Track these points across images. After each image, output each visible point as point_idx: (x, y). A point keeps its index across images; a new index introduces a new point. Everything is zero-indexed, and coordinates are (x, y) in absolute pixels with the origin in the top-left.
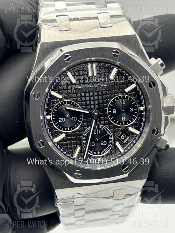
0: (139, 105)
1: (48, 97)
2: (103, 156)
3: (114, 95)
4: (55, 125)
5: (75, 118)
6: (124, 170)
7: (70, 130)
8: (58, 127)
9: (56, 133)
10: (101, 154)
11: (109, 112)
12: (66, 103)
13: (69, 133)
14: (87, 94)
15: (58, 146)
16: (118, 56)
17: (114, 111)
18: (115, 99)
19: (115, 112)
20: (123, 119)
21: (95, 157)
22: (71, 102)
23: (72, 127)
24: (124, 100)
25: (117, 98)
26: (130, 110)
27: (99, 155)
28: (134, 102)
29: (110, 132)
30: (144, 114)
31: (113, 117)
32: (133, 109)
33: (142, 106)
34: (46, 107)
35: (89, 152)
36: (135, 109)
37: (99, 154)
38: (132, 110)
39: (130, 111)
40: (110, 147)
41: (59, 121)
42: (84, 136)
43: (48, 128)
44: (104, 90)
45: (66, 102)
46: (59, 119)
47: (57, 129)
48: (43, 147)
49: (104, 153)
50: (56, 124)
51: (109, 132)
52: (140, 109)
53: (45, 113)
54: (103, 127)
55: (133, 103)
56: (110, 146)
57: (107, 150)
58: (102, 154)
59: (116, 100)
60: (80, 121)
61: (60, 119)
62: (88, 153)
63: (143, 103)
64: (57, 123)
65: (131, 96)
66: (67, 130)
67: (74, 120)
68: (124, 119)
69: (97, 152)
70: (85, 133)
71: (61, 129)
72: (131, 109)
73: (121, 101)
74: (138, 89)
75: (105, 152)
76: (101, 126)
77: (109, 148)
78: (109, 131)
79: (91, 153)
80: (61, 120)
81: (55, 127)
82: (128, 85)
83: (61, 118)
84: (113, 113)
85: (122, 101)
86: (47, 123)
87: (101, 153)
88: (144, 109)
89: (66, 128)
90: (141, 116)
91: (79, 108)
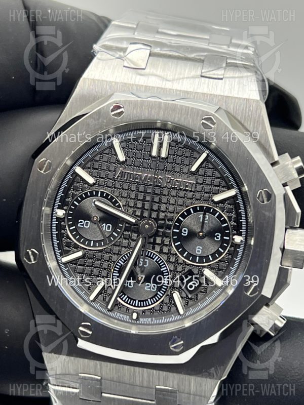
0: (235, 232)
1: (69, 176)
2: (144, 311)
3: (190, 201)
4: (70, 230)
5: (109, 227)
6: (173, 346)
7: (94, 246)
8: (74, 236)
9: (68, 245)
10: (141, 307)
11: (174, 230)
12: (99, 195)
13: (91, 250)
14: (142, 188)
15: (65, 270)
16: (212, 128)
17: (185, 231)
18: (191, 209)
19: (185, 234)
20: (197, 250)
21: (128, 309)
22: (107, 195)
23: (99, 242)
24: (208, 215)
25: (195, 209)
26: (216, 236)
27: (138, 307)
28: (226, 224)
29: (167, 269)
30: (240, 250)
31: (179, 243)
32: (222, 237)
33: (240, 234)
34: (61, 194)
35: (120, 297)
36: (225, 238)
37: (136, 305)
38: (218, 238)
39: (215, 238)
40: (161, 297)
41: (79, 226)
42: (117, 264)
43: (55, 232)
44: (174, 188)
45: (100, 193)
46: (79, 221)
47: (70, 239)
48: (33, 262)
49: (147, 306)
50: (71, 228)
51: (165, 268)
52: (233, 239)
53: (58, 203)
54: (157, 256)
55: (223, 226)
56: (161, 295)
57: (154, 301)
58: (144, 306)
59: (192, 212)
60: (116, 235)
61: (81, 222)
62: (118, 299)
63: (243, 231)
64: (74, 227)
65: (223, 211)
66: (89, 245)
67: (107, 230)
68: (201, 251)
69: (134, 300)
70: (120, 260)
71: (78, 240)
73: (201, 216)
74: (240, 201)
75: (149, 305)
76: (154, 254)
77: (159, 299)
78: (166, 266)
79: (124, 299)
80: (83, 225)
81: (68, 234)
82: (223, 189)
83: (83, 221)
84: (182, 234)
85: (204, 217)
86: (55, 222)
87: (142, 305)
88: (241, 241)
89: (88, 240)
90: (234, 254)
91: (120, 209)
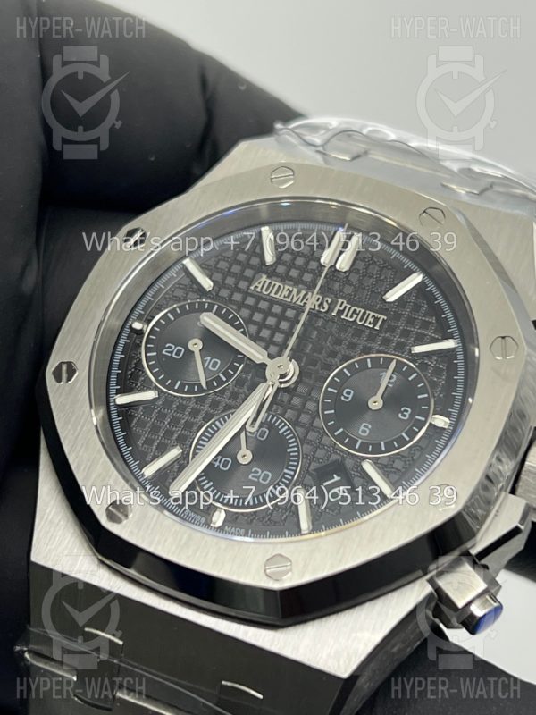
0: (438, 409)
11: (329, 389)
17: (348, 393)
19: (347, 398)
26: (402, 412)
28: (426, 395)
30: (441, 443)
32: (412, 415)
33: (446, 416)
36: (417, 417)
38: (405, 416)
39: (400, 415)
50: (151, 363)
55: (420, 397)
72: (407, 411)
84: (342, 398)
88: (447, 428)
90: (427, 447)
